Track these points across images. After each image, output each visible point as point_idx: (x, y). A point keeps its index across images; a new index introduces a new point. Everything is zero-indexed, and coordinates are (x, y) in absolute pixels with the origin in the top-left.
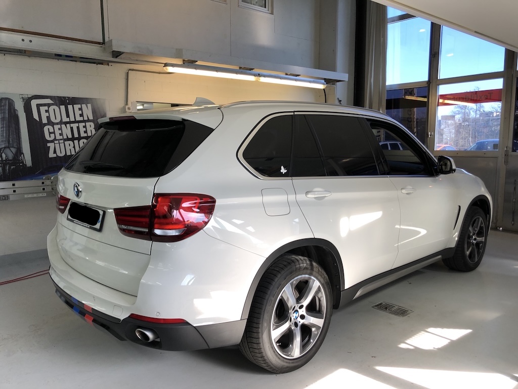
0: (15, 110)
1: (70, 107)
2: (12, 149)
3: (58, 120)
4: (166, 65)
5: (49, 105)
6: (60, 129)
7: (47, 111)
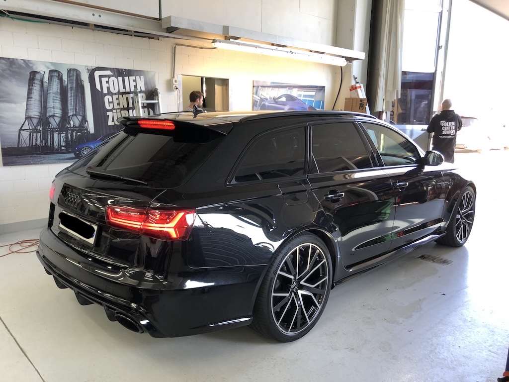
0: (81, 81)
1: (126, 78)
2: (78, 117)
3: (116, 91)
4: (214, 41)
5: (109, 76)
6: (118, 99)
7: (107, 82)
